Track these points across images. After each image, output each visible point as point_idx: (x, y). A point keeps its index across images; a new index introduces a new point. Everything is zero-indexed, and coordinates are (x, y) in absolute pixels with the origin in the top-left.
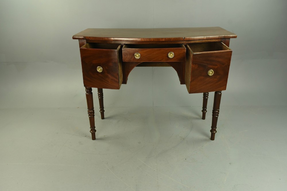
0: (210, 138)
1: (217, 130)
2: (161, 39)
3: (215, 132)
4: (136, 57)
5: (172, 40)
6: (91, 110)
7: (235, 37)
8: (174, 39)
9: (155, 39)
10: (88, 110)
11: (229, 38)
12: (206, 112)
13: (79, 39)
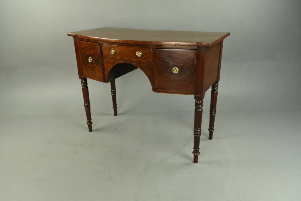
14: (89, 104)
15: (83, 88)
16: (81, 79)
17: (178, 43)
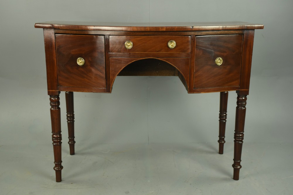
0: (233, 177)
1: (241, 164)
2: (161, 28)
3: (239, 167)
4: (127, 46)
5: (175, 30)
6: (57, 134)
7: (261, 28)
8: (179, 28)
9: (153, 27)
10: (52, 134)
11: (253, 29)
12: (223, 142)
13: (44, 28)
14: (60, 135)
15: (52, 109)
16: (50, 96)
17: (226, 27)
